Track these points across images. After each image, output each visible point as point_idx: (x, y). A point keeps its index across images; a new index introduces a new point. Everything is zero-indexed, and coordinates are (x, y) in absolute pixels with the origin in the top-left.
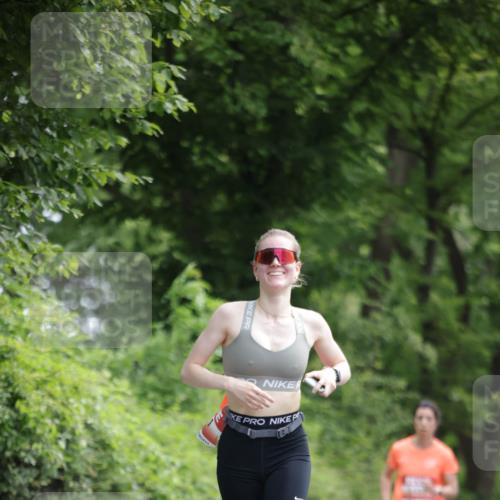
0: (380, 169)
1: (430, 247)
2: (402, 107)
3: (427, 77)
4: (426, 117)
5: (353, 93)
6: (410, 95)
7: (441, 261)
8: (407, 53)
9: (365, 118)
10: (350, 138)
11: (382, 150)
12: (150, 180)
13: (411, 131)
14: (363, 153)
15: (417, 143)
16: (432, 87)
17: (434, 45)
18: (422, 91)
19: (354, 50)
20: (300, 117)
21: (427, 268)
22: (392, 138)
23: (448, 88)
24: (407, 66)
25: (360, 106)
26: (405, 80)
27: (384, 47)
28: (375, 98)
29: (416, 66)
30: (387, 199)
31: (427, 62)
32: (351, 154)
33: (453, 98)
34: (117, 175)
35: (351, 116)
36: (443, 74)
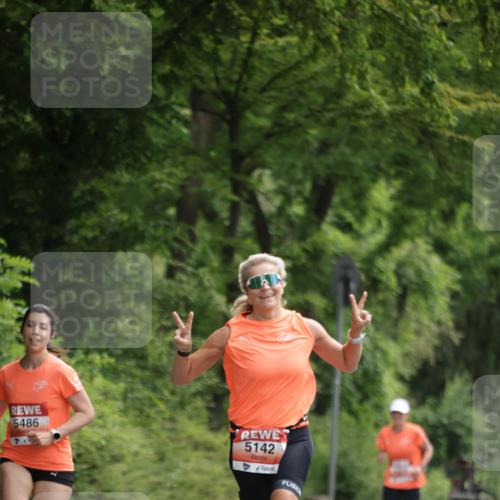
0: (185, 131)
1: (234, 209)
2: (206, 69)
3: (228, 40)
4: (231, 82)
6: (214, 59)
7: (245, 224)
8: (210, 17)
9: (169, 81)
11: (186, 112)
13: (215, 94)
14: (168, 116)
15: (222, 106)
16: (235, 52)
17: (237, 11)
18: (225, 55)
19: (157, 12)
21: (231, 230)
22: (196, 100)
23: (250, 52)
24: (210, 28)
25: (165, 68)
26: (208, 43)
27: (187, 10)
28: (179, 60)
29: (218, 29)
30: (192, 160)
31: (231, 27)
32: (155, 116)
33: (257, 63)
35: (154, 78)
36: (245, 38)
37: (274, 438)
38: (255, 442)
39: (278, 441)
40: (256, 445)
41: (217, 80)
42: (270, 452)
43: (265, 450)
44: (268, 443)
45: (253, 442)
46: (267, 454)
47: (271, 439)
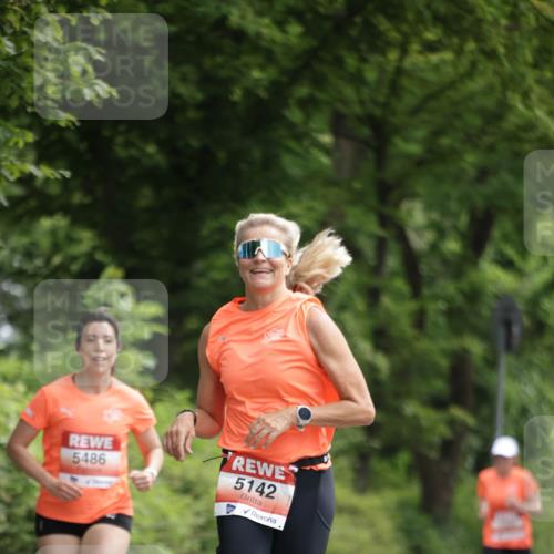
0: (325, 160)
1: (381, 246)
2: (349, 92)
3: (375, 58)
4: (375, 103)
5: (294, 76)
6: (357, 79)
7: (393, 261)
8: (354, 32)
9: (308, 105)
10: (291, 126)
11: (327, 139)
12: (67, 174)
13: (359, 119)
14: (306, 143)
15: (365, 132)
16: (382, 70)
17: (383, 24)
18: (371, 75)
19: (295, 29)
20: (235, 104)
21: (377, 270)
22: (338, 125)
23: (399, 71)
24: (354, 46)
25: (303, 91)
26: (351, 61)
27: (328, 25)
28: (319, 82)
29: (363, 46)
30: (334, 193)
31: (377, 43)
32: (292, 144)
33: (405, 82)
34: (30, 168)
35: (291, 101)
36: (393, 55)
37: (277, 476)
38: (250, 479)
39: (281, 481)
40: (252, 483)
41: (362, 102)
42: (268, 496)
43: (262, 493)
44: (268, 483)
45: (249, 479)
46: (263, 499)
47: (272, 478)
